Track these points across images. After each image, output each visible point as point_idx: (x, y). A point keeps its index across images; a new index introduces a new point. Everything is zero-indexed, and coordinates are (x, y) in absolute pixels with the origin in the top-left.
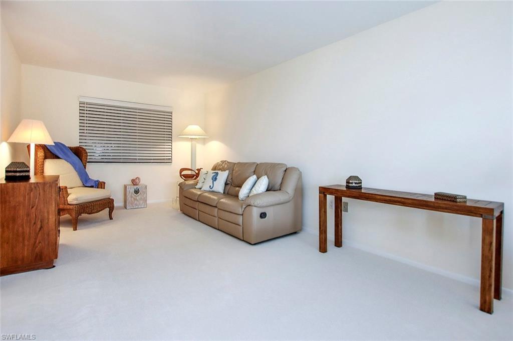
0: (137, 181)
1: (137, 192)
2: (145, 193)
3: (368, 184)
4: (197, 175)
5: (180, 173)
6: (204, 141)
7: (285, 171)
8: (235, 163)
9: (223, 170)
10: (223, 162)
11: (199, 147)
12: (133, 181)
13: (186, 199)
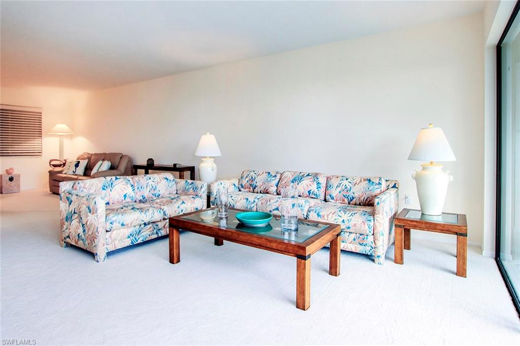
0: (11, 171)
1: (11, 179)
2: (19, 180)
3: (157, 163)
4: (64, 164)
5: (50, 163)
6: (71, 137)
7: (121, 158)
8: (92, 154)
9: (84, 159)
10: (84, 153)
11: (67, 142)
12: (7, 171)
13: (55, 182)
